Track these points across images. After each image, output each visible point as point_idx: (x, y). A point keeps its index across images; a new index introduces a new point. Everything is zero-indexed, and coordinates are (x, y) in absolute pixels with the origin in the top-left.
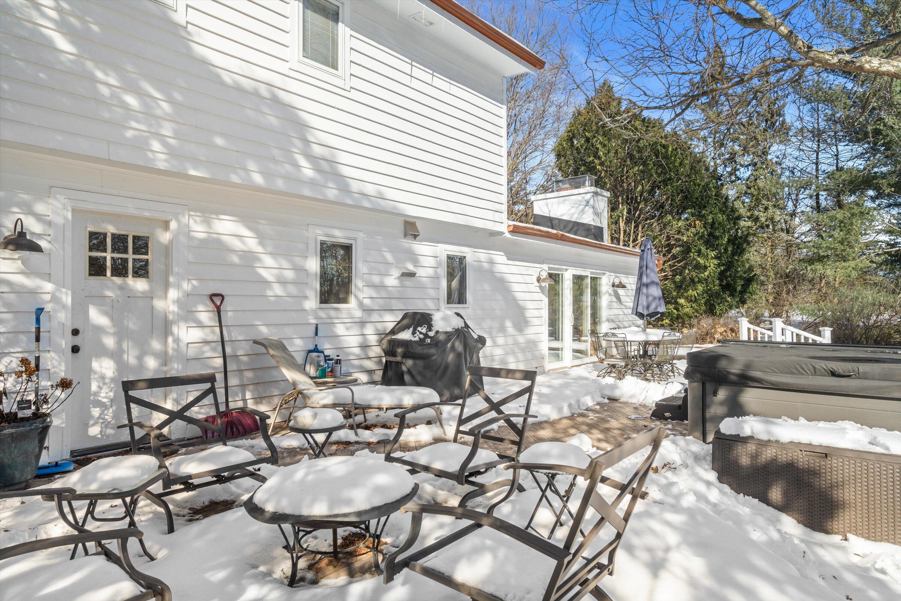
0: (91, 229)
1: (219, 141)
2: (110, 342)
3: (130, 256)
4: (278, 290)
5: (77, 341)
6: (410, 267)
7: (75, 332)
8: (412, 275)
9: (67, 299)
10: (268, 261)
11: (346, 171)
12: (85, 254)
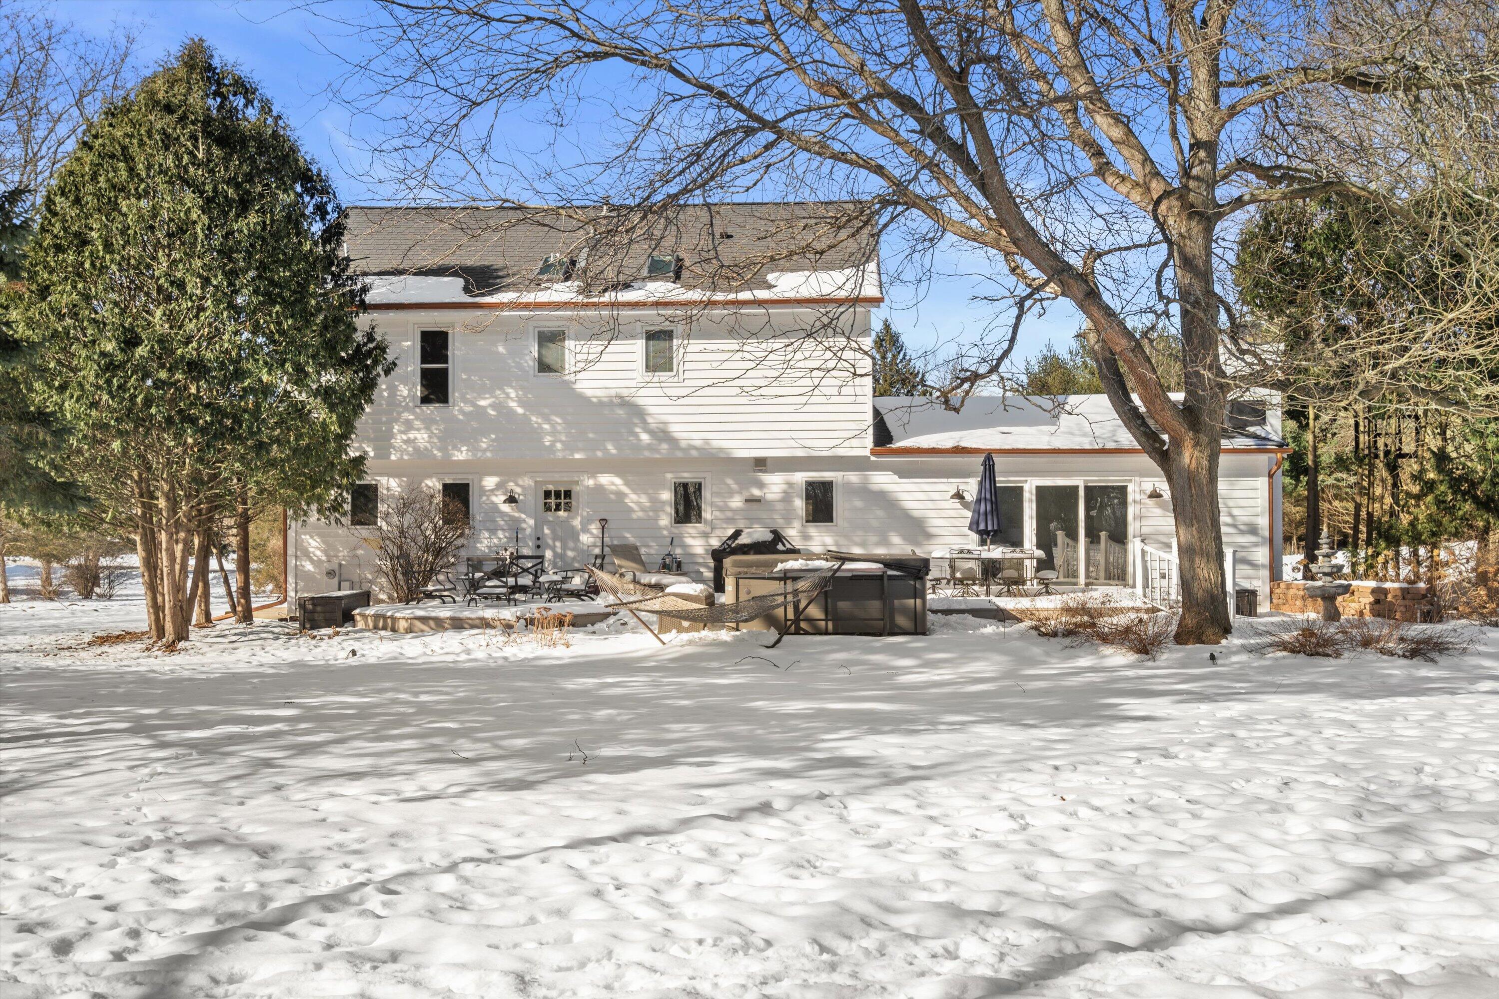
0: (544, 488)
1: (591, 435)
2: (550, 542)
3: (563, 501)
4: (640, 514)
5: (539, 543)
6: (756, 492)
7: (538, 539)
8: (758, 500)
9: (531, 522)
10: (634, 497)
11: (676, 435)
12: (542, 501)
